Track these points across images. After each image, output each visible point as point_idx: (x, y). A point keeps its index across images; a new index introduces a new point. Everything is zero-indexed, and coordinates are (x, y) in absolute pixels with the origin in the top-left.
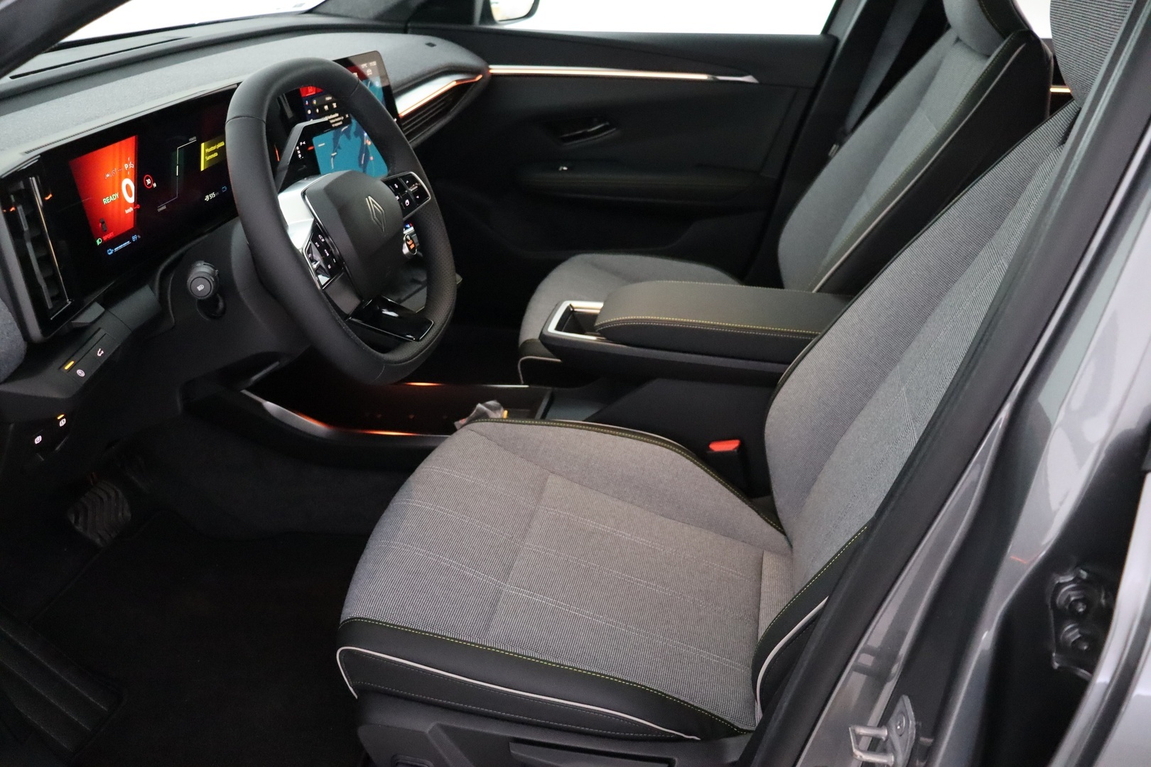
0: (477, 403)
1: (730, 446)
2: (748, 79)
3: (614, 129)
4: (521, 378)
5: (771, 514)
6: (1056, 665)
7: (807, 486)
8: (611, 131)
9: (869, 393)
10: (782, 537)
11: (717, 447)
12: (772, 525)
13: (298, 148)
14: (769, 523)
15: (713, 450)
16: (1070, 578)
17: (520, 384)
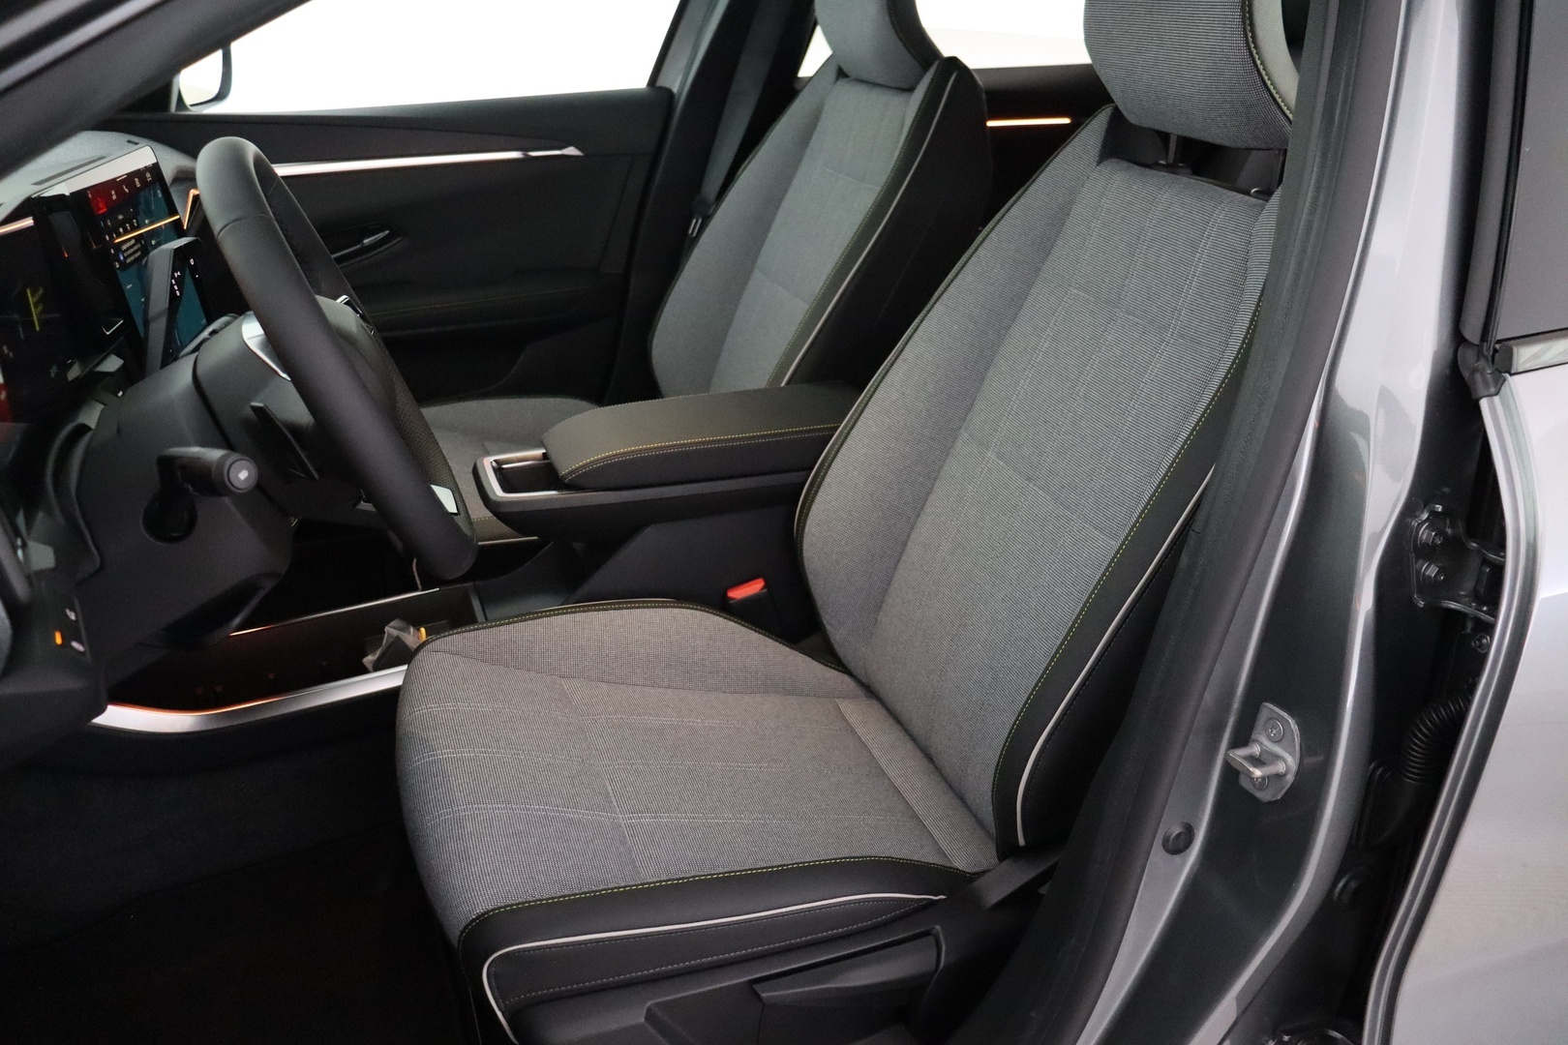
0: (384, 628)
1: (755, 588)
2: (571, 151)
3: (399, 239)
4: (418, 582)
5: (828, 655)
6: (1421, 604)
7: (876, 602)
8: (396, 240)
9: (932, 476)
10: (846, 678)
11: (739, 594)
12: (831, 667)
13: (173, 281)
14: (827, 666)
15: (734, 599)
16: (1425, 516)
17: (416, 590)
